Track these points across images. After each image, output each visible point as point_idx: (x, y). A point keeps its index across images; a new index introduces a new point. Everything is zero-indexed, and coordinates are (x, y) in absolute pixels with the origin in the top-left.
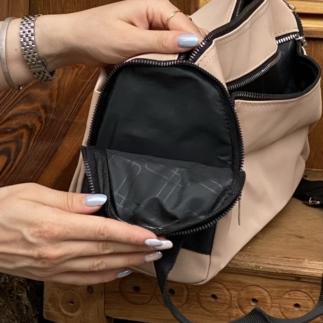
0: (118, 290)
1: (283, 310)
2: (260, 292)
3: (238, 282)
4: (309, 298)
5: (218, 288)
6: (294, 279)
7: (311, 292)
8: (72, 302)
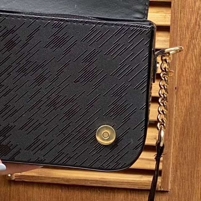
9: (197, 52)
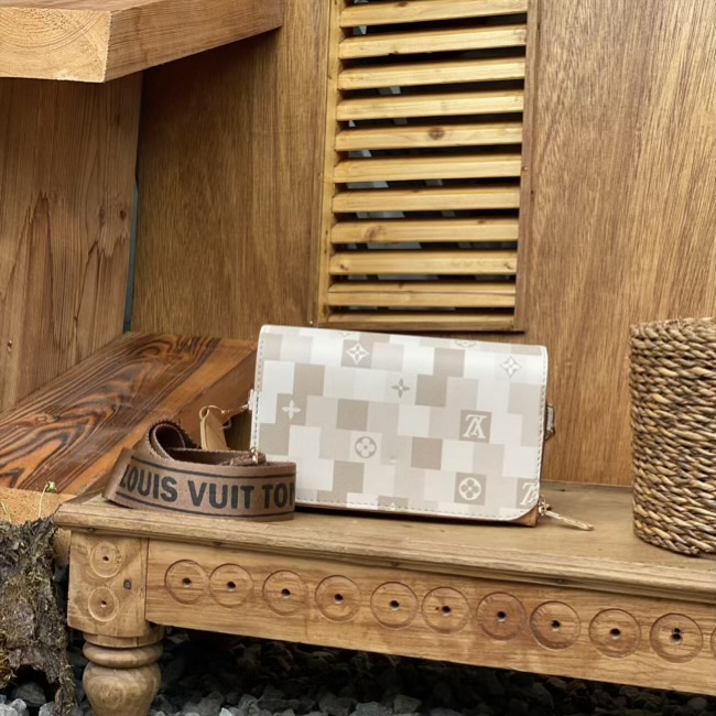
0: (163, 584)
1: (375, 610)
2: (345, 585)
3: (318, 571)
4: (411, 594)
5: (291, 580)
6: (390, 565)
7: (414, 585)
8: (104, 603)
9: (560, 140)
